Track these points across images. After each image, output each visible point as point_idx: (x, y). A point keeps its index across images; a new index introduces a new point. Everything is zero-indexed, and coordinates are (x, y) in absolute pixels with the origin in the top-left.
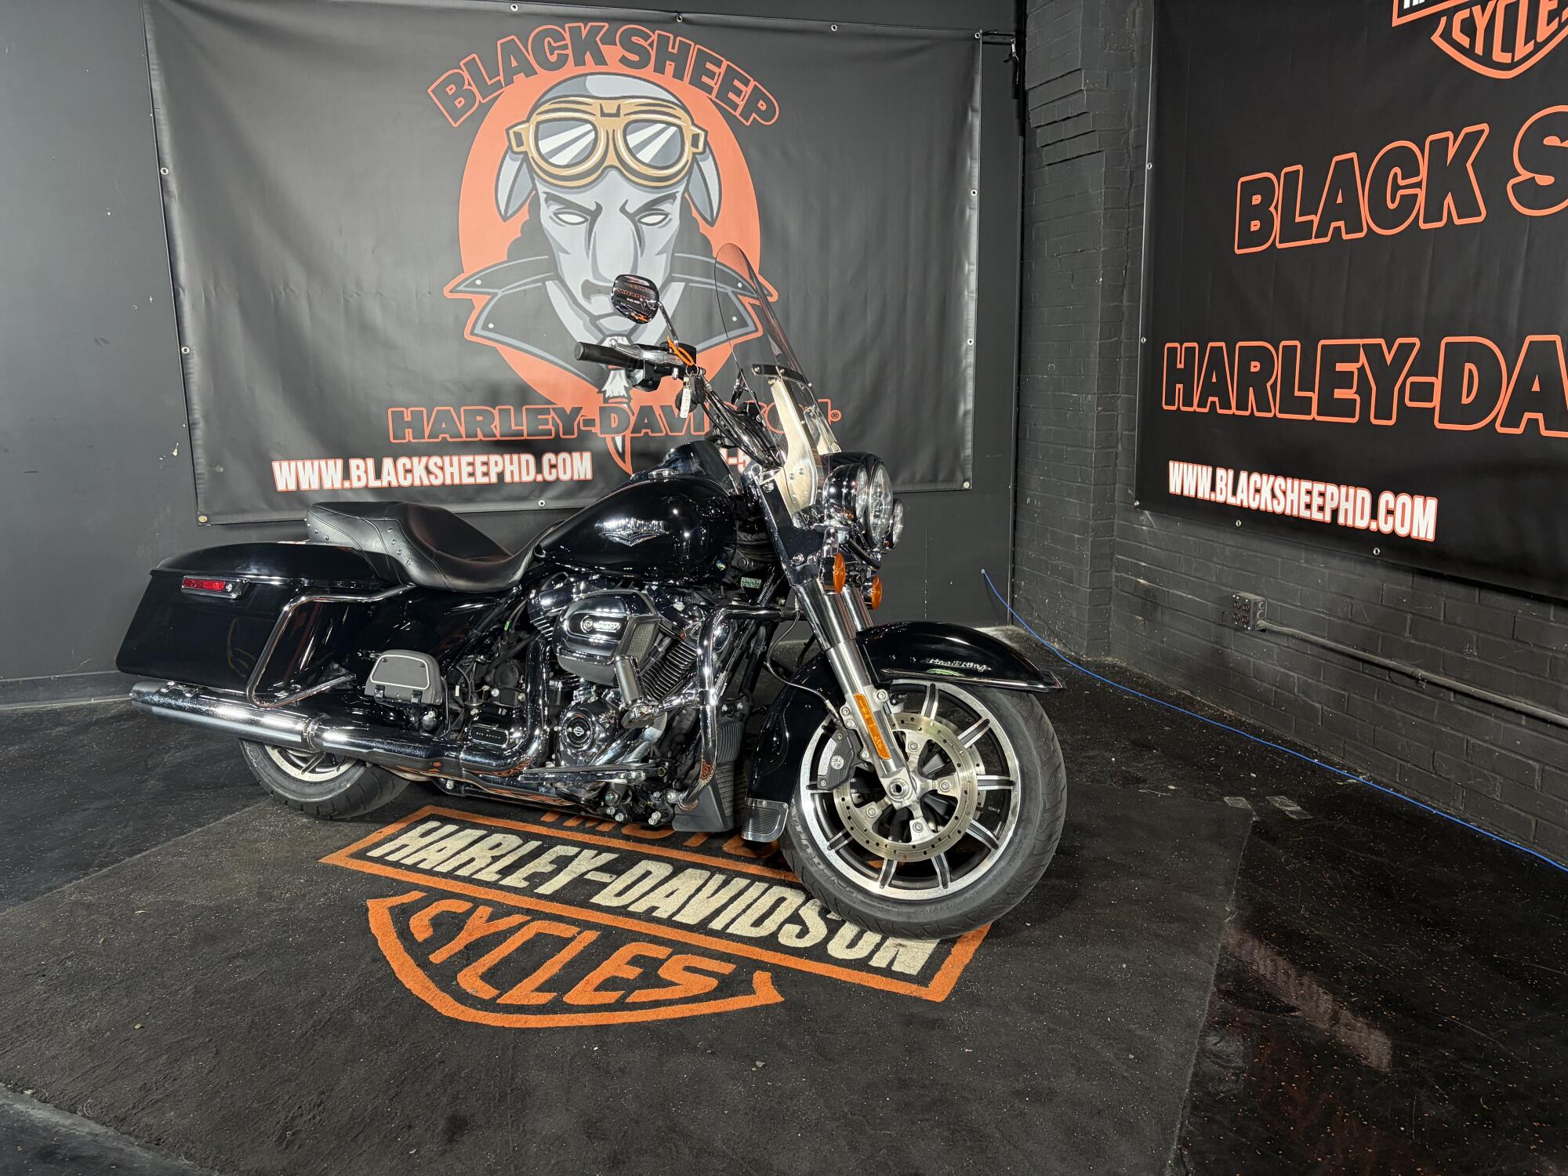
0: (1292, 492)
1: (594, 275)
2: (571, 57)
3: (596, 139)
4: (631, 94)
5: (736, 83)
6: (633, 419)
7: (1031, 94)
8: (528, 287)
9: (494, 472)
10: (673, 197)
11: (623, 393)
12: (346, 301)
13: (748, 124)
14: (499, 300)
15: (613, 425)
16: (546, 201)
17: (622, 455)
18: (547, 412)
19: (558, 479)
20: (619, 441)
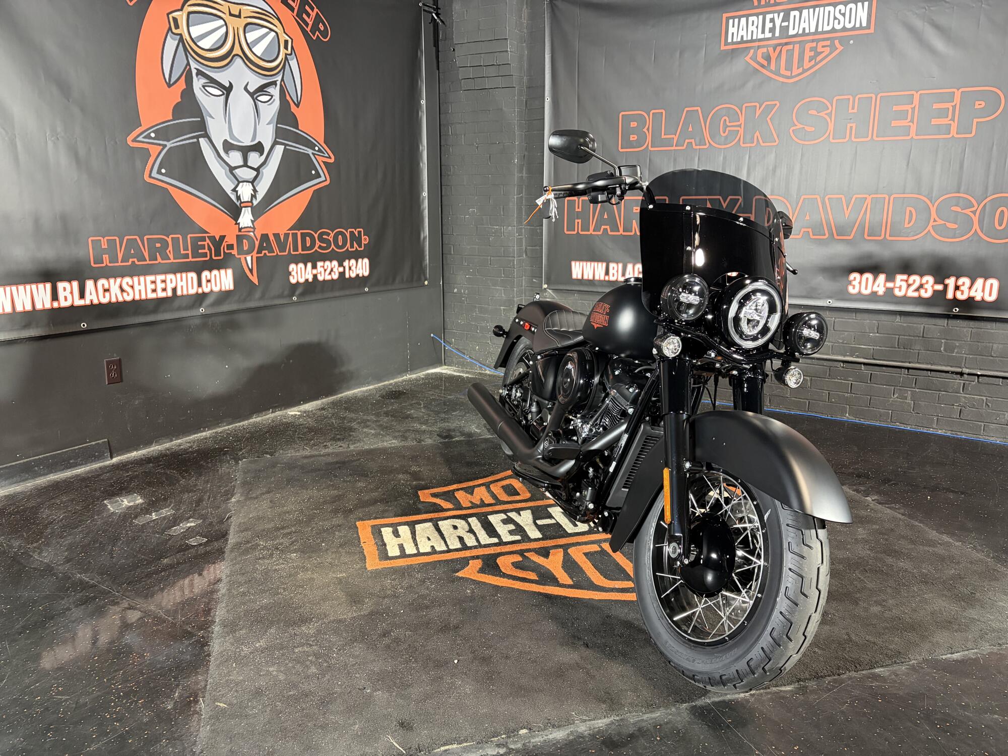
1: (230, 135)
3: (227, 33)
4: (247, 3)
5: (307, 7)
6: (257, 243)
7: (457, 46)
8: (187, 142)
9: (170, 287)
10: (274, 83)
11: (250, 224)
13: (314, 39)
14: (168, 150)
15: (246, 248)
16: (197, 75)
17: (251, 271)
18: (203, 239)
19: (212, 290)
20: (249, 260)
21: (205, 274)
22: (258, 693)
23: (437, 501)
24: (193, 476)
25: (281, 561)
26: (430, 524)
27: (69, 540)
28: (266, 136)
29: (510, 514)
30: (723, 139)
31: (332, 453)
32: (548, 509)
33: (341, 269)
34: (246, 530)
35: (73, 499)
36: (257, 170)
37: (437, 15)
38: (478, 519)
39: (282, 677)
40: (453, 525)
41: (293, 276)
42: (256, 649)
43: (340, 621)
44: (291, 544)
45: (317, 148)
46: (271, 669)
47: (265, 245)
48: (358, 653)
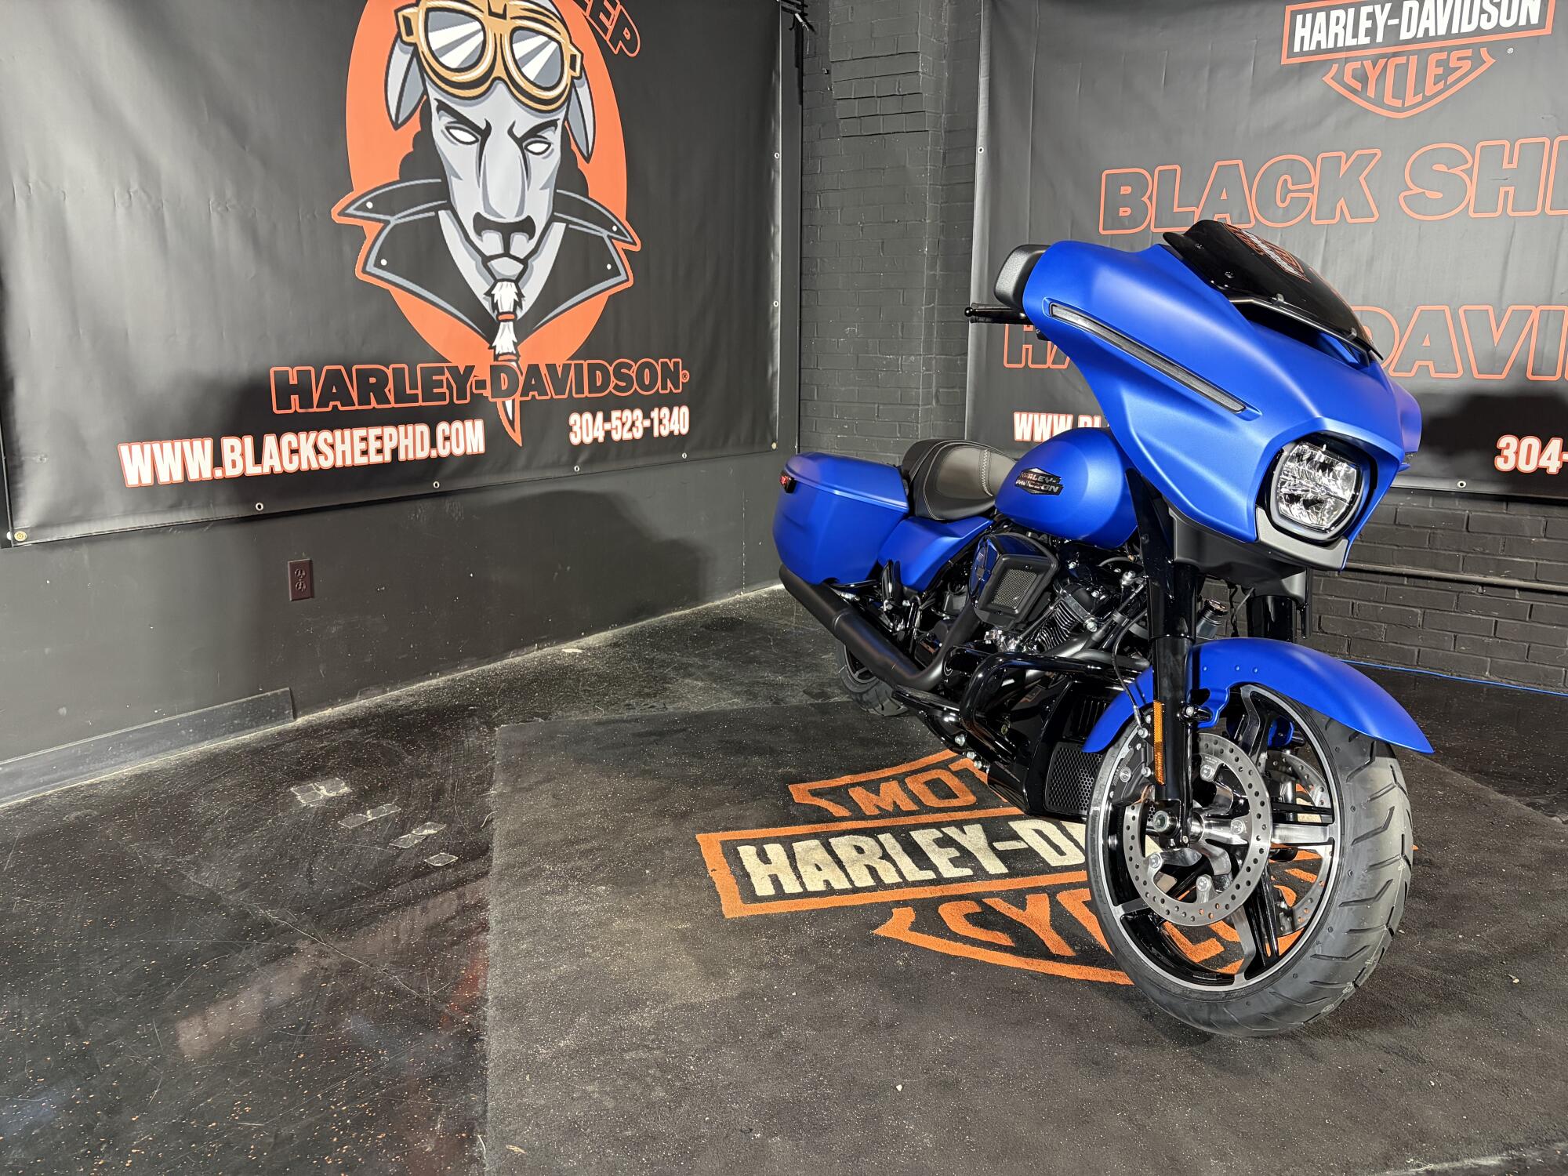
1: (485, 206)
3: (484, 42)
5: (606, 3)
6: (522, 379)
7: (834, 66)
8: (421, 215)
9: (388, 447)
10: (553, 123)
11: (512, 349)
13: (616, 52)
14: (392, 229)
15: (504, 387)
16: (438, 111)
17: (512, 423)
18: (441, 371)
19: (451, 454)
20: (509, 406)
21: (442, 427)
22: (573, 1131)
23: (823, 803)
24: (424, 751)
25: (582, 898)
26: (815, 843)
27: (242, 850)
28: (539, 209)
29: (945, 830)
30: (1281, 211)
31: (642, 718)
32: (1011, 824)
33: (647, 423)
34: (519, 843)
35: (244, 782)
36: (524, 262)
37: (803, 15)
38: (894, 837)
39: (609, 1104)
40: (855, 846)
41: (576, 433)
42: (560, 1052)
43: (692, 1007)
44: (595, 870)
45: (615, 228)
46: (590, 1088)
47: (533, 382)
48: (731, 1066)
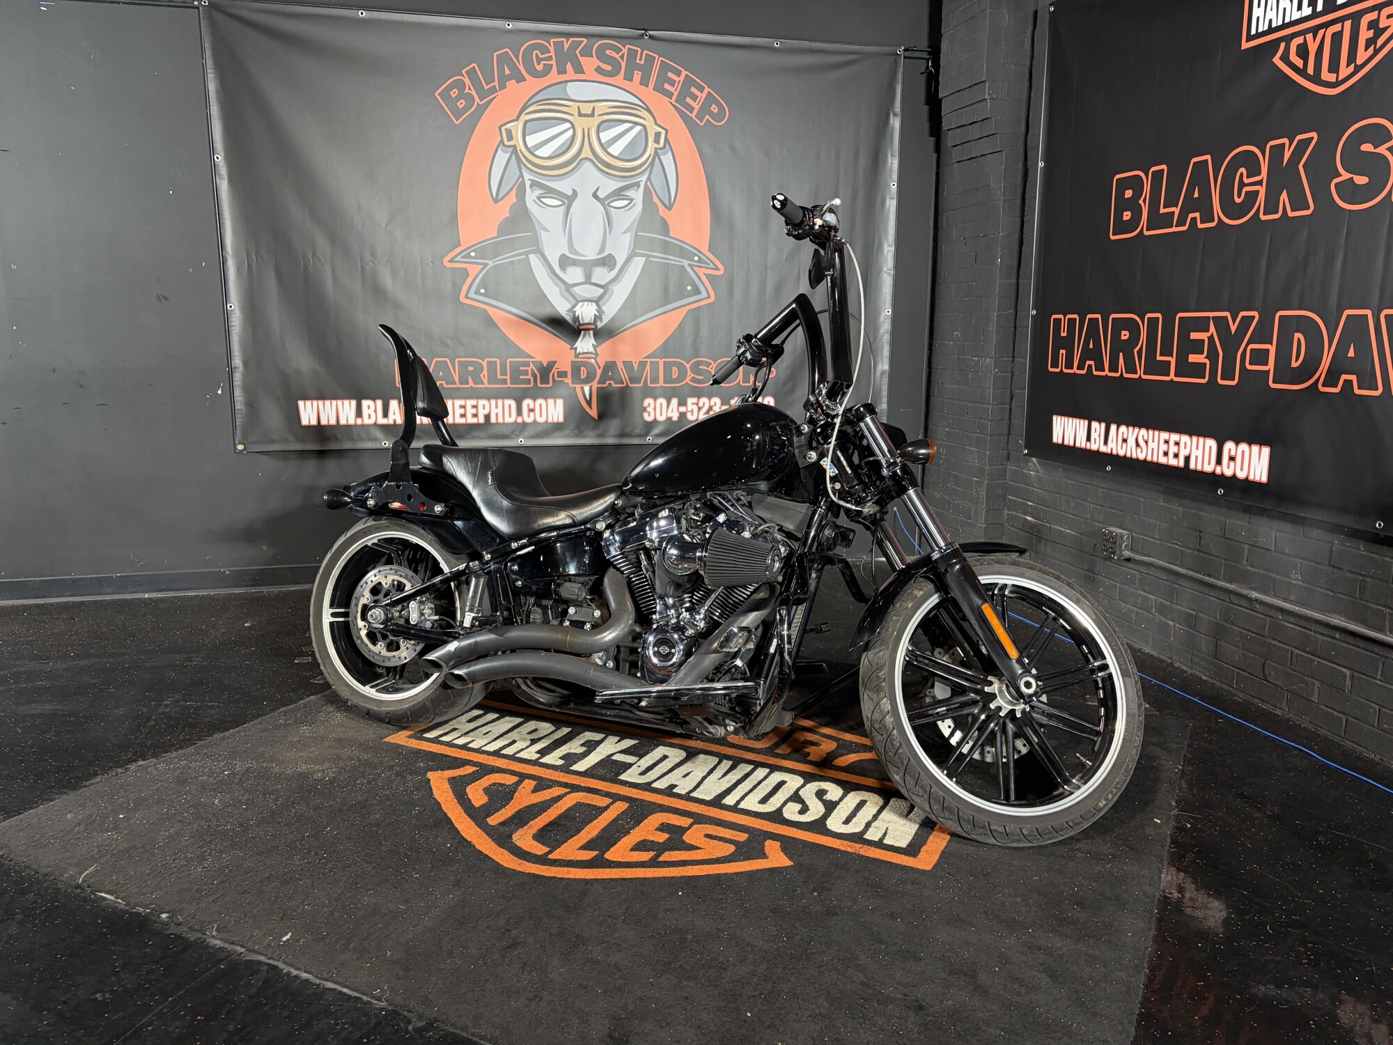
0: (1153, 441)
1: (569, 249)
2: (554, 68)
3: (574, 136)
4: (603, 98)
5: (693, 89)
6: (599, 372)
7: (943, 101)
8: (514, 259)
9: (482, 414)
10: (637, 185)
11: (591, 349)
12: (363, 268)
13: (702, 124)
14: (489, 269)
15: (583, 377)
16: (531, 186)
17: (589, 403)
18: (527, 364)
19: (535, 421)
20: (587, 390)
21: (527, 403)
28: (620, 247)
36: (605, 287)
41: (649, 412)
45: (696, 258)
47: (610, 374)
